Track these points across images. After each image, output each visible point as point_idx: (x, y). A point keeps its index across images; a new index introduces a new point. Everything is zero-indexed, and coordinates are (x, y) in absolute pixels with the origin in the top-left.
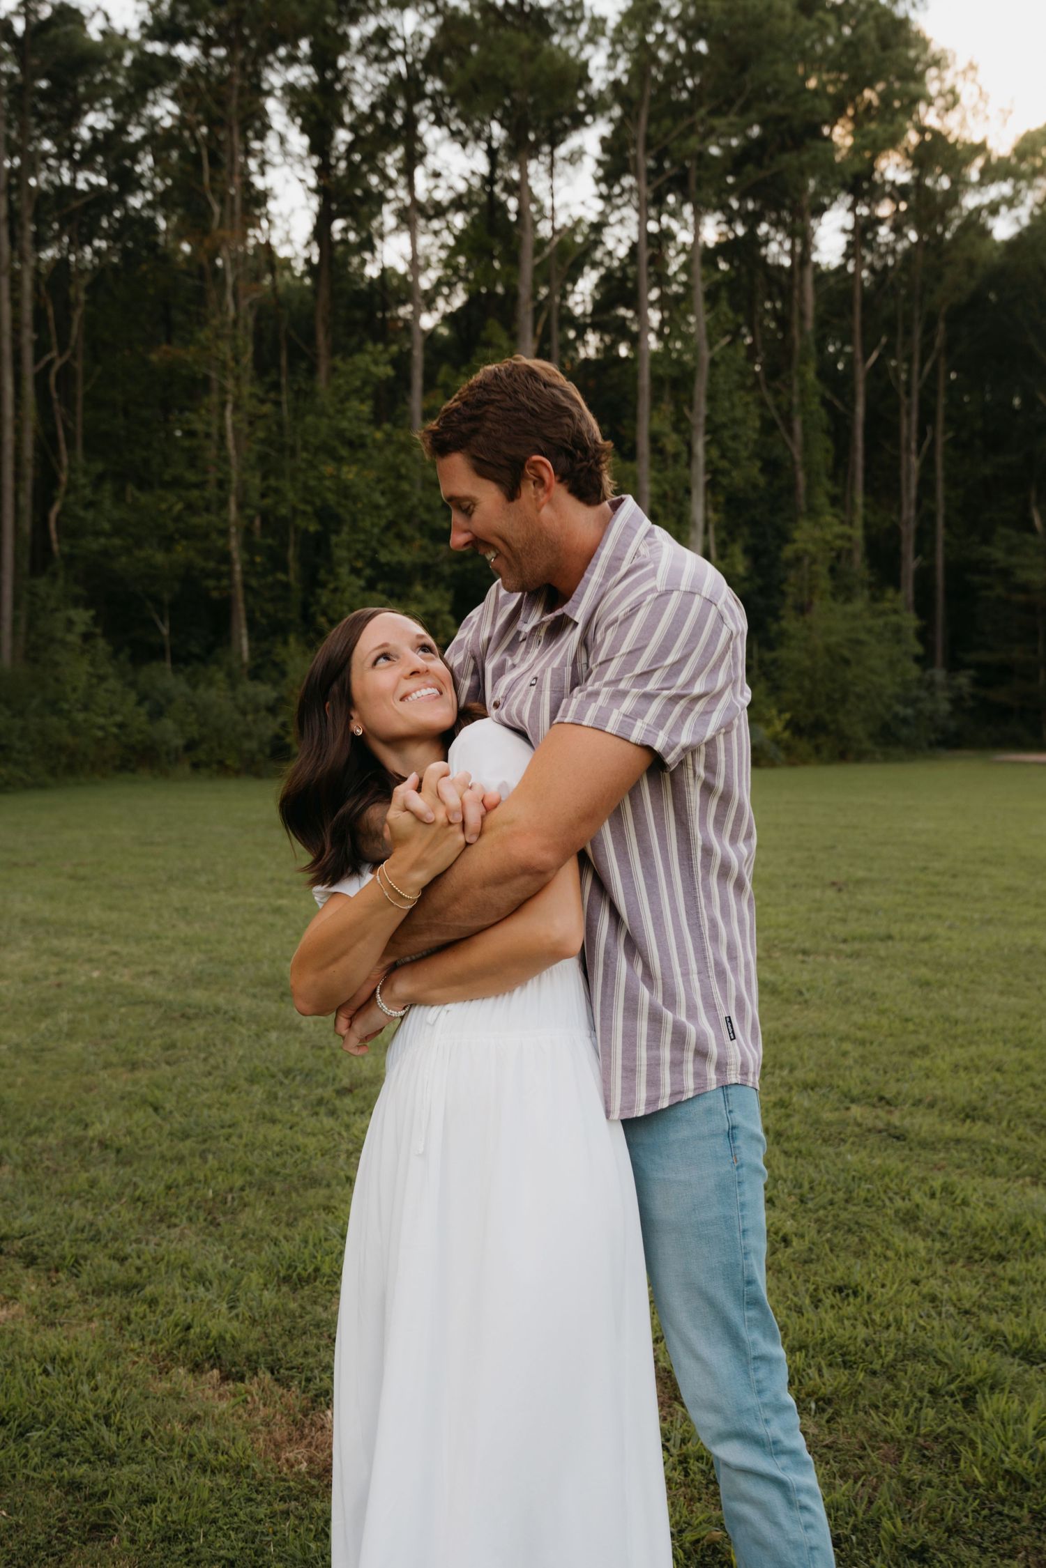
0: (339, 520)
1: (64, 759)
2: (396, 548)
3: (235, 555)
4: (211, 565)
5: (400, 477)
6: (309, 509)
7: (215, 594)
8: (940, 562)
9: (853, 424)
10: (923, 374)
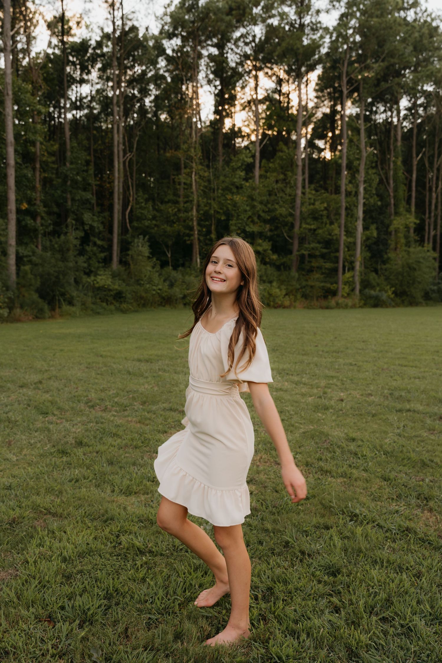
0: (233, 216)
1: (143, 302)
2: (252, 226)
3: (195, 228)
4: (187, 231)
5: (253, 200)
6: (221, 211)
7: (188, 242)
8: (438, 233)
9: (411, 181)
10: (438, 162)
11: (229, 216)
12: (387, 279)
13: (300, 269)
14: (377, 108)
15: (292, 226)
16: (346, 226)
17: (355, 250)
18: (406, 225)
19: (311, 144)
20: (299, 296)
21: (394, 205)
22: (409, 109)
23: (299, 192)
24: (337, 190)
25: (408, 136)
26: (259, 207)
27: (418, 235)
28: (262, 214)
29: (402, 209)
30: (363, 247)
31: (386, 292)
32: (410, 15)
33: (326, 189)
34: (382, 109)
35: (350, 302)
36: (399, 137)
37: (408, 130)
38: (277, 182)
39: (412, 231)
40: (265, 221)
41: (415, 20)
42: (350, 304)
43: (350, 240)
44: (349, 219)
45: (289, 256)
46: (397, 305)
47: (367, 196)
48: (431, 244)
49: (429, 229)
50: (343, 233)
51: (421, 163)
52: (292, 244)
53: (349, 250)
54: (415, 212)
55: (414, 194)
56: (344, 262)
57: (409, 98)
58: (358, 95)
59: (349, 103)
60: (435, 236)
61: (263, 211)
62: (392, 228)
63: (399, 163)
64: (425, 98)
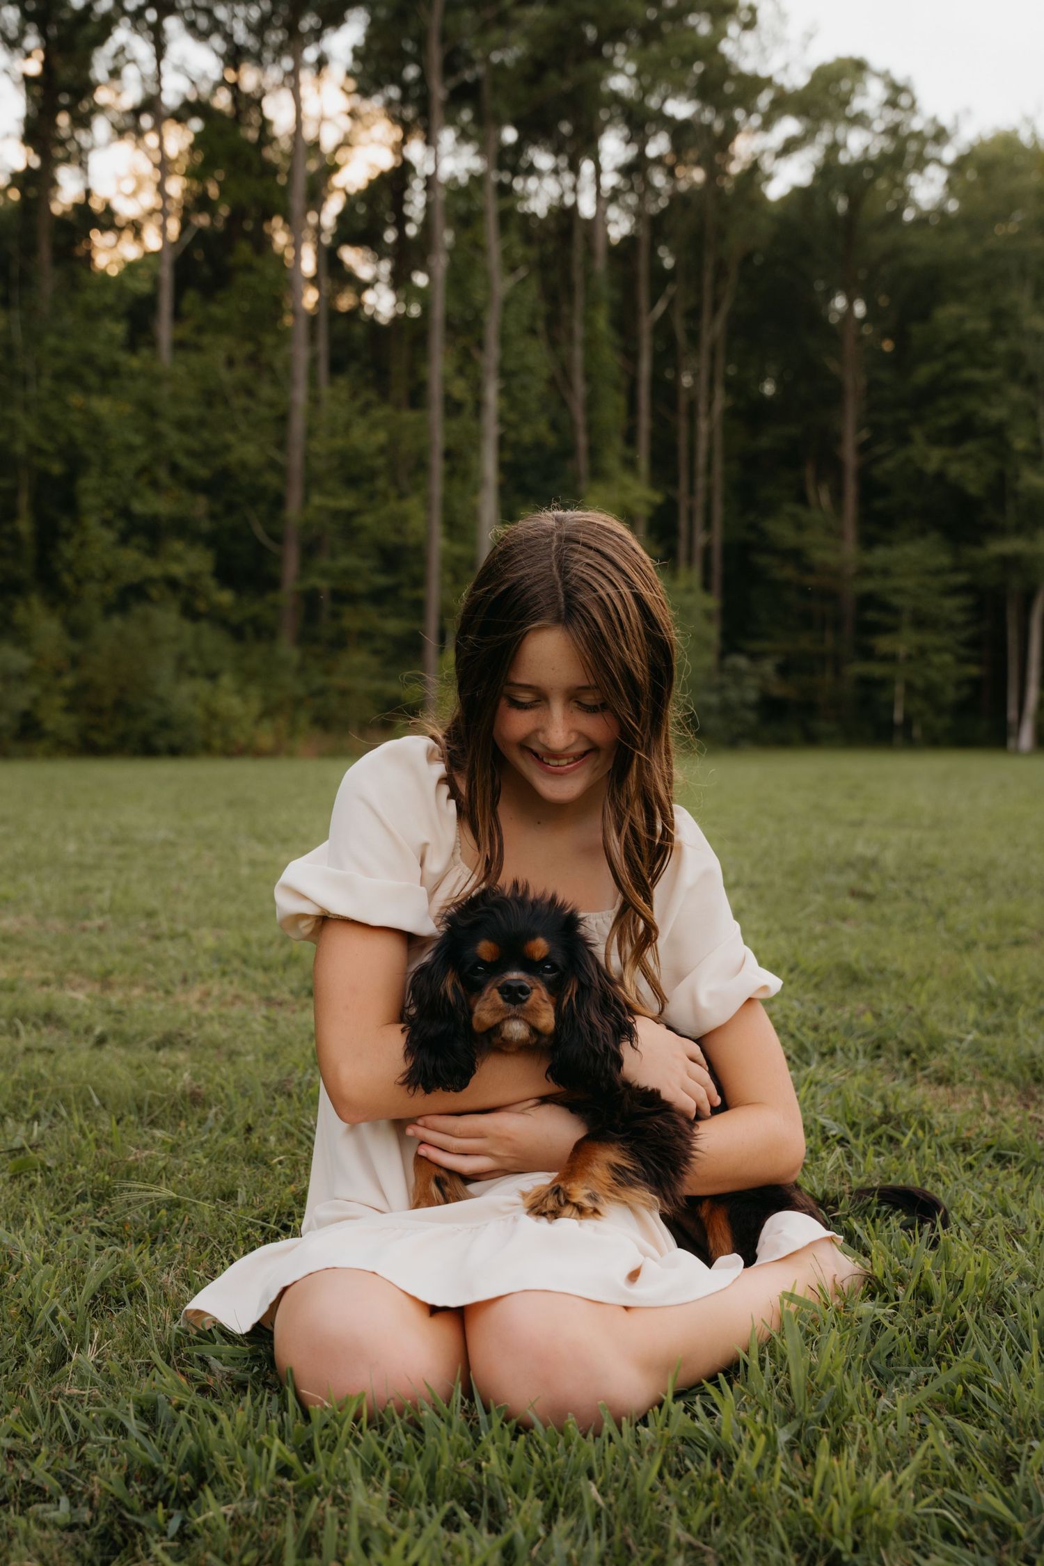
0: (87, 463)
2: (151, 497)
5: (153, 414)
6: (50, 447)
8: (717, 539)
9: (635, 381)
10: (713, 329)
11: (76, 464)
13: (305, 638)
14: (533, 159)
15: (279, 502)
16: (447, 506)
18: (624, 510)
19: (331, 265)
20: (303, 719)
21: (589, 449)
22: (627, 170)
23: (300, 395)
24: (417, 398)
26: (174, 438)
27: (657, 541)
28: (185, 462)
29: (611, 462)
33: (384, 395)
36: (600, 250)
37: (623, 239)
38: (230, 363)
39: (642, 528)
40: (194, 485)
43: (458, 549)
44: (455, 486)
45: (270, 597)
47: (509, 416)
48: (696, 572)
49: (690, 526)
50: (438, 528)
51: (663, 327)
52: (279, 560)
53: (454, 582)
54: (650, 470)
55: (645, 422)
56: (441, 618)
57: (625, 135)
58: (475, 116)
59: (447, 137)
60: (707, 550)
61: (191, 453)
63: (601, 323)
64: (671, 140)
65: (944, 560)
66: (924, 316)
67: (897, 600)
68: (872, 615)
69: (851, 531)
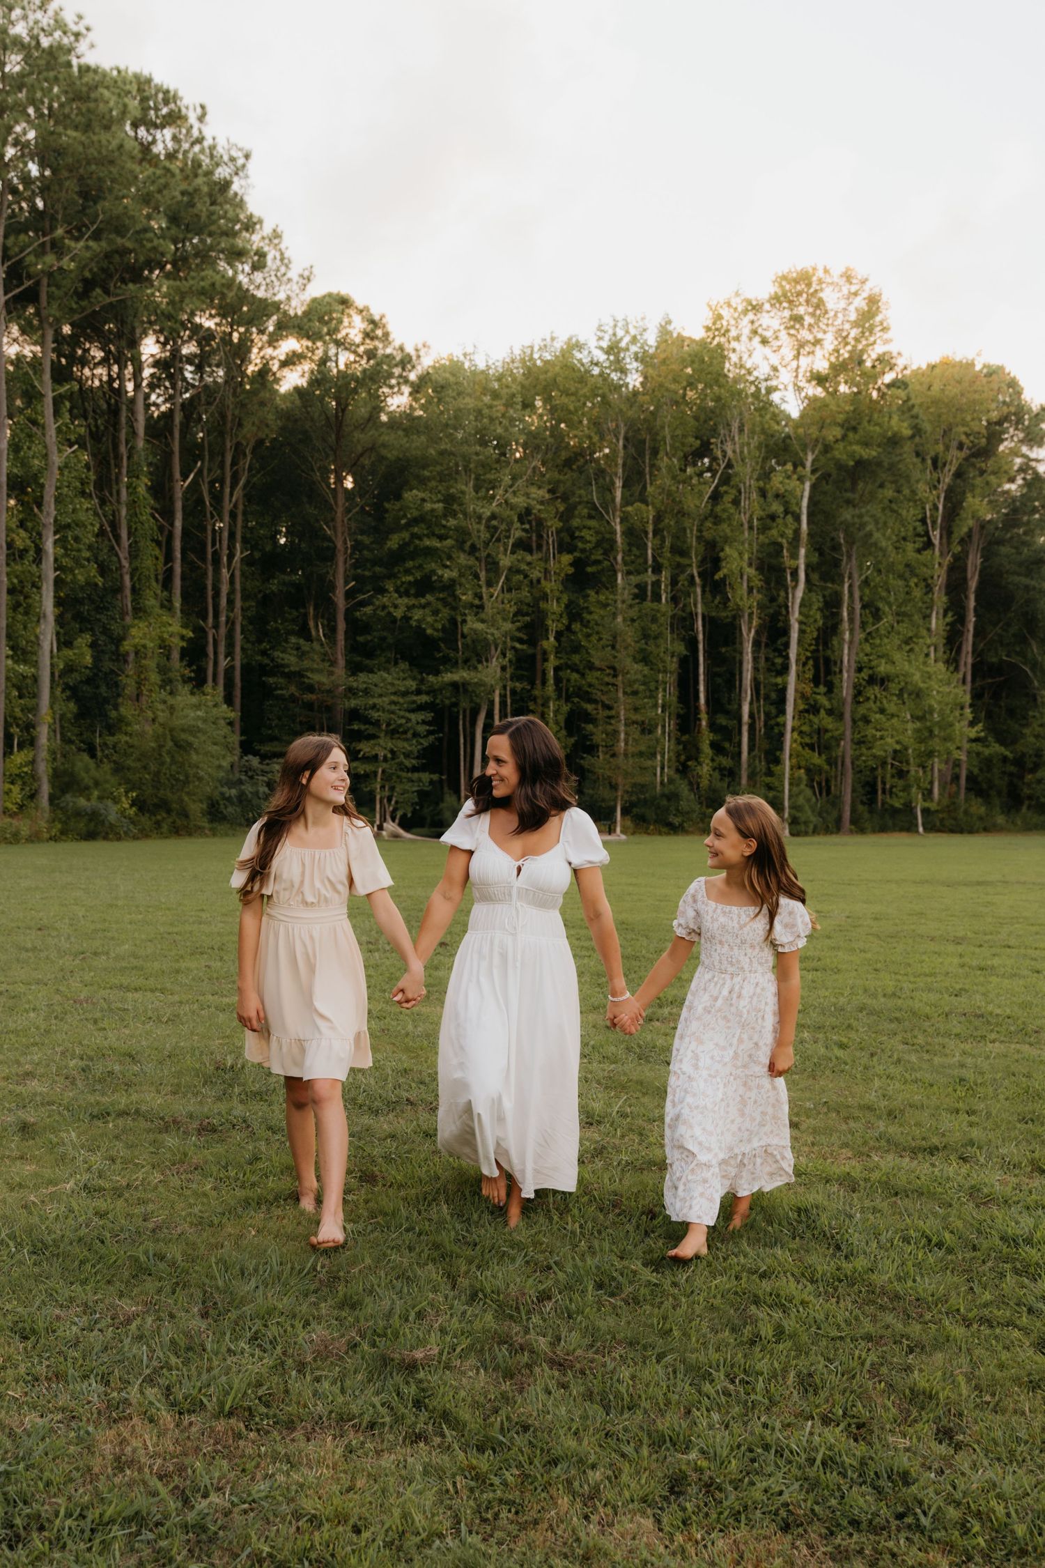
8: (238, 664)
9: (170, 537)
10: (234, 497)
12: (118, 769)
14: (87, 351)
16: (10, 633)
17: (35, 696)
18: (163, 640)
21: (134, 590)
22: (161, 364)
25: (159, 429)
27: (189, 665)
29: (151, 602)
30: (58, 691)
31: (116, 801)
32: (163, 141)
34: (98, 354)
35: (24, 827)
36: (141, 430)
37: (163, 415)
39: (176, 655)
41: (171, 156)
42: (25, 831)
43: (23, 669)
44: (20, 617)
46: (144, 835)
47: (66, 561)
48: (221, 688)
49: (216, 653)
50: (5, 652)
51: (193, 495)
53: (21, 697)
54: (182, 611)
55: (177, 568)
56: (8, 725)
57: (162, 339)
58: (37, 313)
59: (12, 331)
60: (229, 671)
62: (127, 646)
63: (142, 490)
64: (199, 344)
65: (412, 685)
66: (398, 497)
67: (375, 715)
68: (356, 727)
69: (341, 662)
